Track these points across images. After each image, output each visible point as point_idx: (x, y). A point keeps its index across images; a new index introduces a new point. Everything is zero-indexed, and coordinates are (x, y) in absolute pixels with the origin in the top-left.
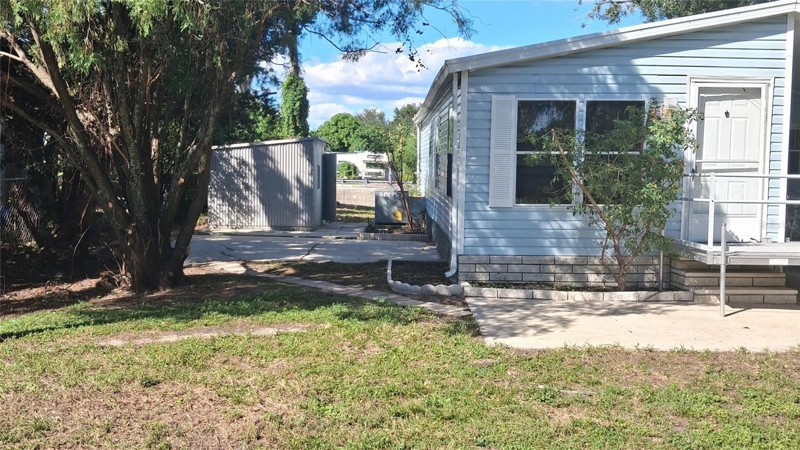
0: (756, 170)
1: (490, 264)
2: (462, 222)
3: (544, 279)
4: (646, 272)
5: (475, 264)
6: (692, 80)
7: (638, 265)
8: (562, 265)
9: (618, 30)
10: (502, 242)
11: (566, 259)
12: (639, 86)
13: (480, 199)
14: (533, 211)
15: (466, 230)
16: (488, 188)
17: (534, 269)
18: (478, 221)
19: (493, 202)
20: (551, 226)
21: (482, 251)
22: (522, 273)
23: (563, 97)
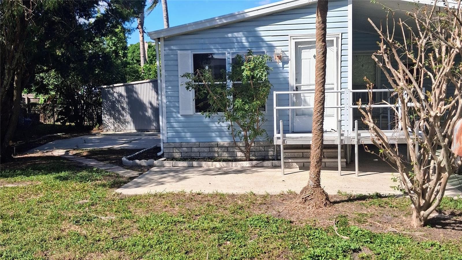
0: (333, 89)
1: (181, 147)
2: (165, 124)
3: (211, 155)
4: (269, 150)
5: (173, 148)
6: (292, 38)
7: (265, 146)
8: (222, 147)
9: (244, 11)
10: (188, 135)
11: (224, 144)
12: (261, 43)
13: (175, 110)
14: (204, 118)
15: (168, 129)
16: (179, 104)
17: (206, 150)
18: (174, 123)
19: (182, 112)
20: (215, 124)
21: (177, 140)
22: (200, 152)
23: (218, 51)
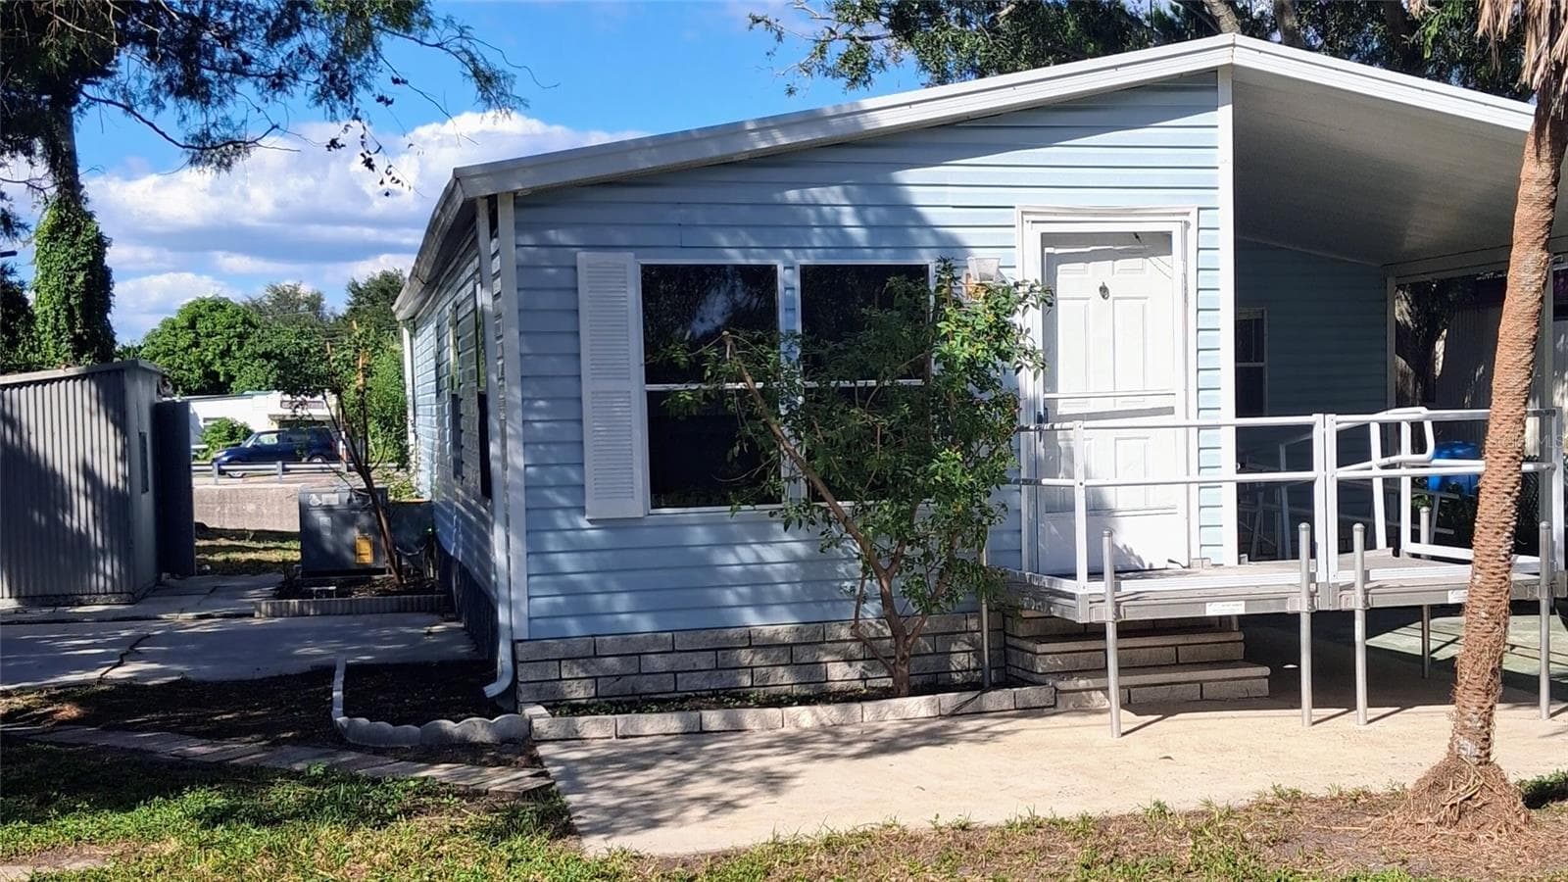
0: (1170, 411)
1: (596, 656)
2: (519, 557)
3: (726, 683)
4: (954, 648)
5: (560, 660)
6: (1026, 217)
7: (935, 635)
8: (768, 646)
9: (858, 105)
10: (622, 602)
11: (777, 633)
12: (914, 231)
13: (562, 501)
14: (695, 524)
15: (534, 580)
16: (582, 475)
17: (703, 661)
18: (561, 556)
19: (595, 507)
20: (736, 555)
21: (573, 627)
22: (675, 673)
23: (746, 257)
